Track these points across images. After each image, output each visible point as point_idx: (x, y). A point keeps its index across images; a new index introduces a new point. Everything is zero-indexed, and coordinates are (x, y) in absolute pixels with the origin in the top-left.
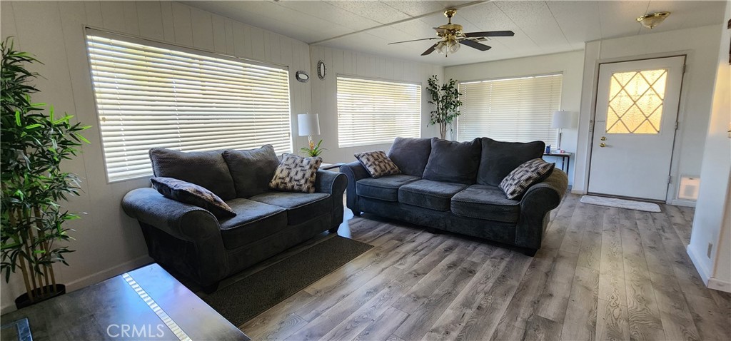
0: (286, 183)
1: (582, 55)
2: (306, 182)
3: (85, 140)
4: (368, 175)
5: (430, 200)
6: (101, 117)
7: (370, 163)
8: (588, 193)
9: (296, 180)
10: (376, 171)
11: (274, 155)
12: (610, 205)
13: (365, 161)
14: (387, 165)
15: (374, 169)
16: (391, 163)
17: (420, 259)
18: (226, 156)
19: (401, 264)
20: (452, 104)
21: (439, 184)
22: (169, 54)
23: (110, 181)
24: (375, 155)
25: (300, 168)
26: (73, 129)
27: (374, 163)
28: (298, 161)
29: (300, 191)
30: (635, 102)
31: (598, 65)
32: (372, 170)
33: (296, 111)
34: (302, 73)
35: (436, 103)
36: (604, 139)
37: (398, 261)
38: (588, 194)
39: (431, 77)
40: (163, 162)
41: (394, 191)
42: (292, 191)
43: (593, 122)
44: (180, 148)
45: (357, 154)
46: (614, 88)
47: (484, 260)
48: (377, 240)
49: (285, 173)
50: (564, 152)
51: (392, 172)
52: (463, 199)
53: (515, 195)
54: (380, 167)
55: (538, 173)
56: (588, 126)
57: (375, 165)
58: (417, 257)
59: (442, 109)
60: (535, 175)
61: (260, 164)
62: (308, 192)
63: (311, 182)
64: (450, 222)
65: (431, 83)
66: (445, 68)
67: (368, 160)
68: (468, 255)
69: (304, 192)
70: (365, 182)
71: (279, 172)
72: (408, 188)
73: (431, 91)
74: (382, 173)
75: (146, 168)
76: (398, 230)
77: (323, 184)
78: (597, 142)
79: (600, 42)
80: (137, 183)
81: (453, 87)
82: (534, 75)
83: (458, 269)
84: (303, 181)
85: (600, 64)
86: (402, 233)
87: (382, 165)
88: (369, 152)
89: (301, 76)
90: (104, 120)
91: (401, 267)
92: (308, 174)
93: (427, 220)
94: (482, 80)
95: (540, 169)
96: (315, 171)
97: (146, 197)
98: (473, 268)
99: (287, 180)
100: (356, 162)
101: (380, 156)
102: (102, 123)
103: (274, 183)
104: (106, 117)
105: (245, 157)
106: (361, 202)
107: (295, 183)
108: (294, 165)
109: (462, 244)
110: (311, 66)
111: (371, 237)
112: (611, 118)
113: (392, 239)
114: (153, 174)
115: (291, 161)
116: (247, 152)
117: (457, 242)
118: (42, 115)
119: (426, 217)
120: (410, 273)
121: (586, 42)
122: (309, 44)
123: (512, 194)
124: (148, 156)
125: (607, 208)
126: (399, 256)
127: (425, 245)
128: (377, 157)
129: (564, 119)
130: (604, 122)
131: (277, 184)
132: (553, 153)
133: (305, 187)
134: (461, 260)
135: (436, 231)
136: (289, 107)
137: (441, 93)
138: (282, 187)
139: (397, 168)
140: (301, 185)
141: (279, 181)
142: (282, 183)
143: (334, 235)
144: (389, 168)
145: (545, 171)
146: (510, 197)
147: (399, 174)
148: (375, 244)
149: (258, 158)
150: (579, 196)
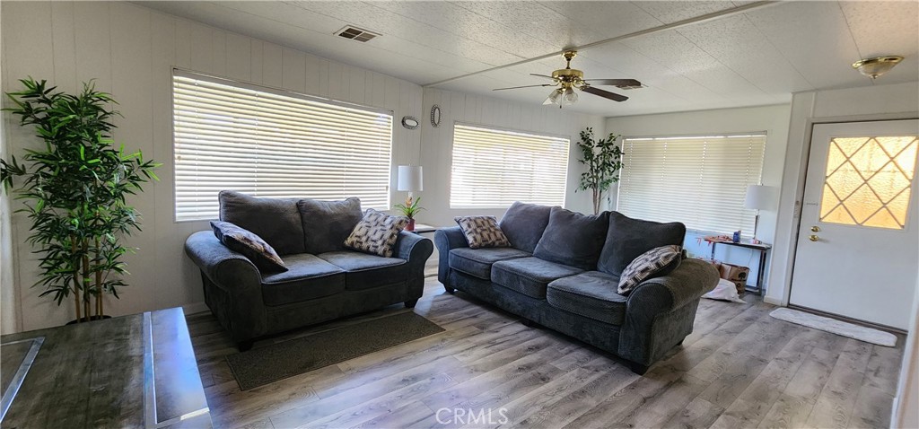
0: (361, 243)
1: (787, 111)
2: (383, 244)
3: (156, 178)
4: (465, 244)
5: (524, 283)
6: (176, 156)
7: (470, 230)
8: (789, 304)
9: (373, 241)
10: (475, 240)
11: (359, 209)
12: (813, 326)
13: (465, 226)
14: (492, 235)
15: (474, 237)
16: (498, 234)
17: (491, 353)
18: (300, 206)
19: (463, 355)
20: (610, 165)
21: (548, 264)
22: (254, 95)
23: (177, 220)
24: (479, 221)
25: (381, 227)
26: (145, 166)
27: (475, 230)
28: (380, 219)
29: (375, 254)
30: (866, 181)
31: (810, 124)
32: (470, 239)
33: (397, 160)
34: (410, 118)
35: (589, 162)
36: (815, 230)
37: (462, 351)
38: (790, 306)
39: (585, 130)
40: (230, 206)
41: (486, 267)
42: (367, 252)
43: (800, 204)
44: (255, 193)
45: (458, 217)
46: (834, 158)
47: (571, 368)
48: (453, 324)
49: (364, 230)
50: (760, 242)
51: (497, 243)
52: (560, 287)
53: (627, 290)
54: (482, 236)
55: (657, 264)
56: (792, 210)
57: (477, 233)
58: (489, 350)
59: (597, 171)
60: (653, 266)
61: (336, 219)
62: (383, 255)
63: (389, 244)
64: (544, 313)
65: (585, 138)
66: (607, 118)
67: (469, 226)
68: (555, 358)
69: (379, 255)
70: (458, 252)
71: (358, 230)
72: (502, 265)
73: (584, 147)
74: (483, 244)
75: (213, 211)
76: (487, 315)
77: (402, 248)
78: (806, 233)
79: (814, 94)
80: (198, 225)
81: (611, 144)
82: (725, 134)
83: (529, 374)
84: (380, 243)
85: (813, 124)
86: (489, 319)
87: (485, 234)
88: (473, 216)
89: (408, 122)
90: (179, 158)
91: (461, 359)
92: (387, 236)
93: (520, 308)
94: (653, 137)
95: (661, 260)
96: (396, 232)
97: (202, 240)
98: (549, 376)
99: (364, 239)
100: (456, 227)
101: (486, 222)
102: (176, 161)
103: (348, 241)
104: (182, 156)
105: (322, 208)
106: (453, 276)
107: (371, 244)
108: (374, 224)
109: (556, 344)
110: (423, 112)
111: (449, 319)
112: (828, 200)
113: (474, 325)
114: (218, 218)
115: (373, 218)
116: (326, 204)
117: (552, 340)
118: (113, 151)
119: (519, 304)
120: (468, 367)
121: (794, 94)
122: (422, 86)
123: (623, 287)
124: (217, 198)
125: (806, 329)
126: (467, 346)
127: (509, 338)
128: (482, 223)
129: (761, 197)
130: (818, 205)
131: (352, 243)
132: (742, 243)
133: (380, 250)
134: (541, 363)
135: (531, 325)
136: (390, 157)
137: (597, 151)
138: (357, 246)
139: (505, 240)
140: (377, 247)
141: (355, 239)
142: (358, 242)
143: (409, 310)
144: (493, 238)
145: (666, 263)
146: (620, 291)
147: (507, 247)
148: (448, 328)
149: (337, 211)
150: (774, 307)
